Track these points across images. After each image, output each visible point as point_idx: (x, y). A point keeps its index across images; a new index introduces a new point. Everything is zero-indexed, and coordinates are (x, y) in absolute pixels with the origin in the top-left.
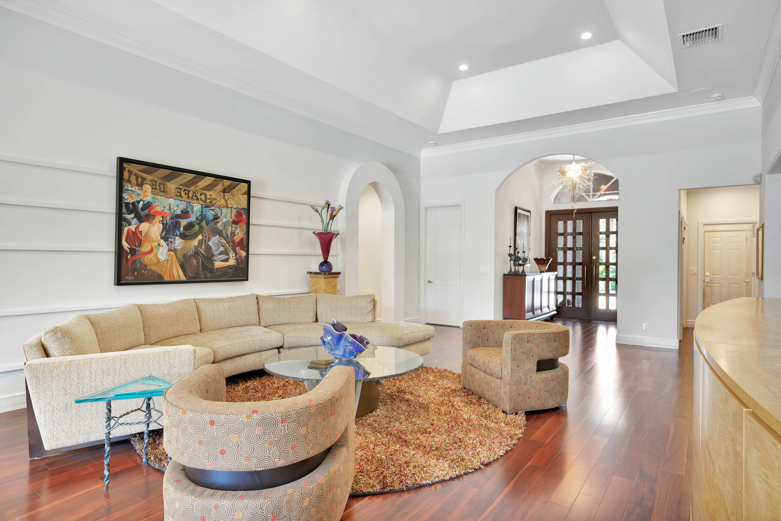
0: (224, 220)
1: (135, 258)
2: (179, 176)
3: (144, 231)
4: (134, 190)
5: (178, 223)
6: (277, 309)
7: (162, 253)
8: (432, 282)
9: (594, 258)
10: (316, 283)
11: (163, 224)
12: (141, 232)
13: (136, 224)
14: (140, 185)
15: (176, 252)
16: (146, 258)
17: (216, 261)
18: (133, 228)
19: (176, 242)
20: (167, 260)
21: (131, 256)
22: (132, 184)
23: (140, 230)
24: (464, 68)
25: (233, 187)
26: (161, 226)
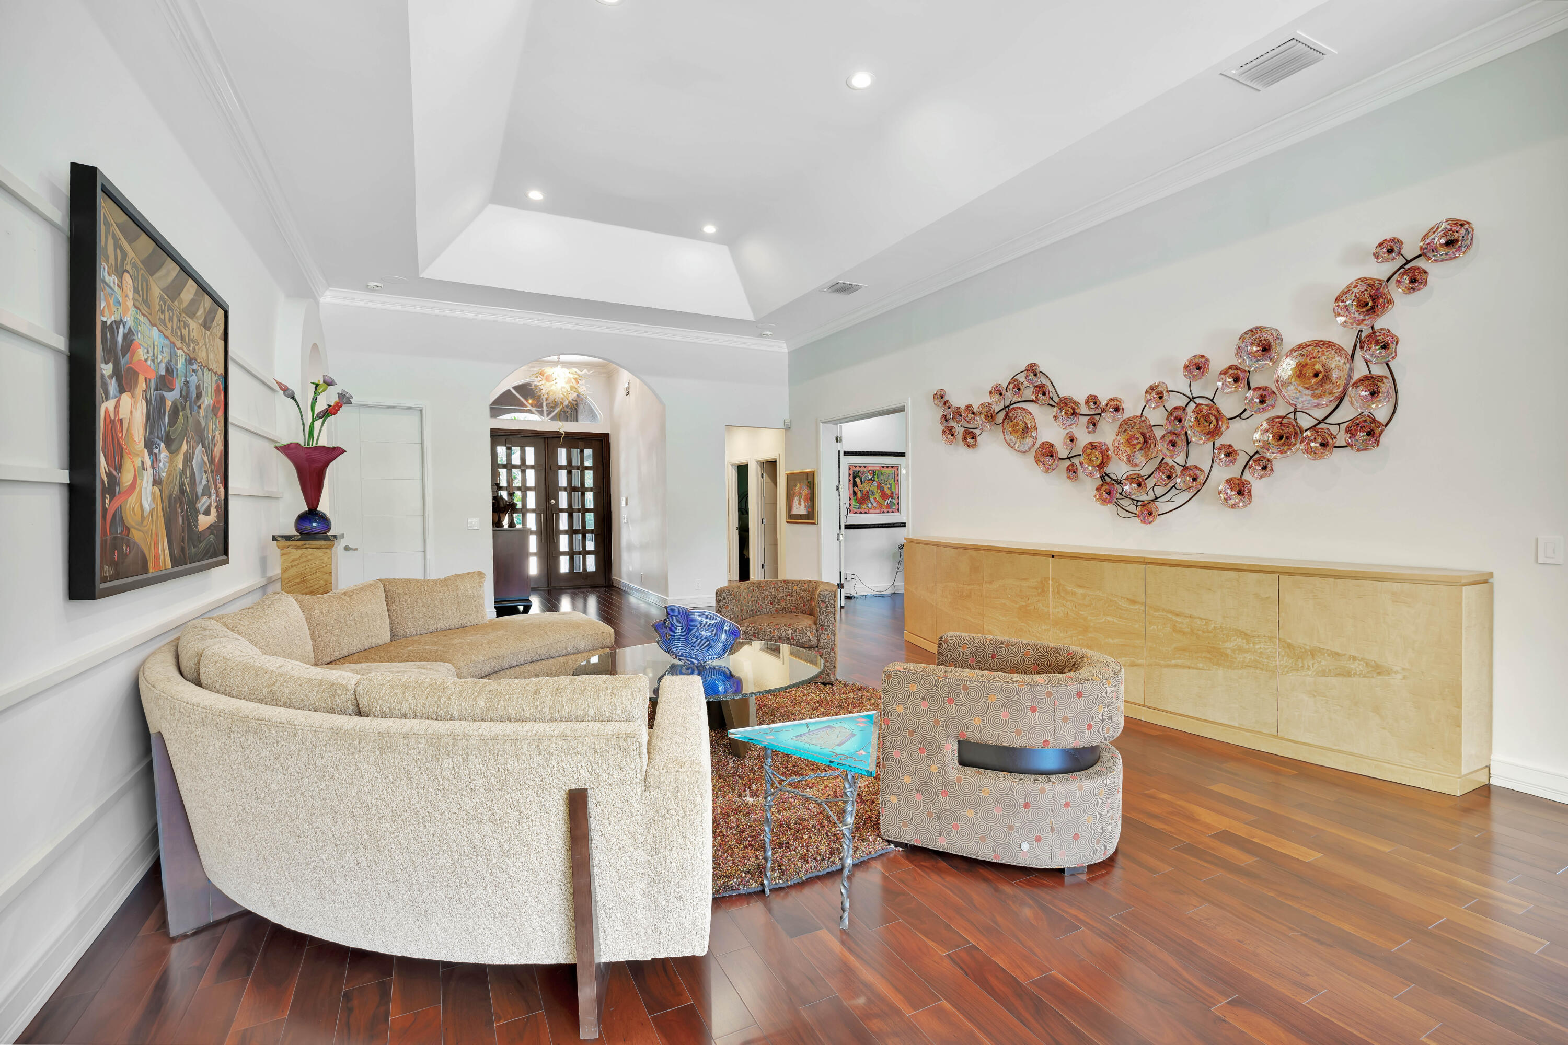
0: (206, 403)
1: (116, 503)
2: (163, 265)
3: (125, 418)
4: (112, 285)
5: (162, 399)
6: (343, 620)
7: (146, 488)
8: (356, 549)
9: (553, 502)
10: (301, 560)
11: (147, 401)
12: (121, 420)
13: (116, 397)
14: (120, 272)
15: (161, 488)
16: (128, 506)
17: (200, 514)
18: (109, 405)
19: (162, 455)
20: (153, 509)
21: (110, 501)
22: (109, 265)
23: (120, 417)
24: (536, 195)
25: (212, 315)
26: (144, 403)
